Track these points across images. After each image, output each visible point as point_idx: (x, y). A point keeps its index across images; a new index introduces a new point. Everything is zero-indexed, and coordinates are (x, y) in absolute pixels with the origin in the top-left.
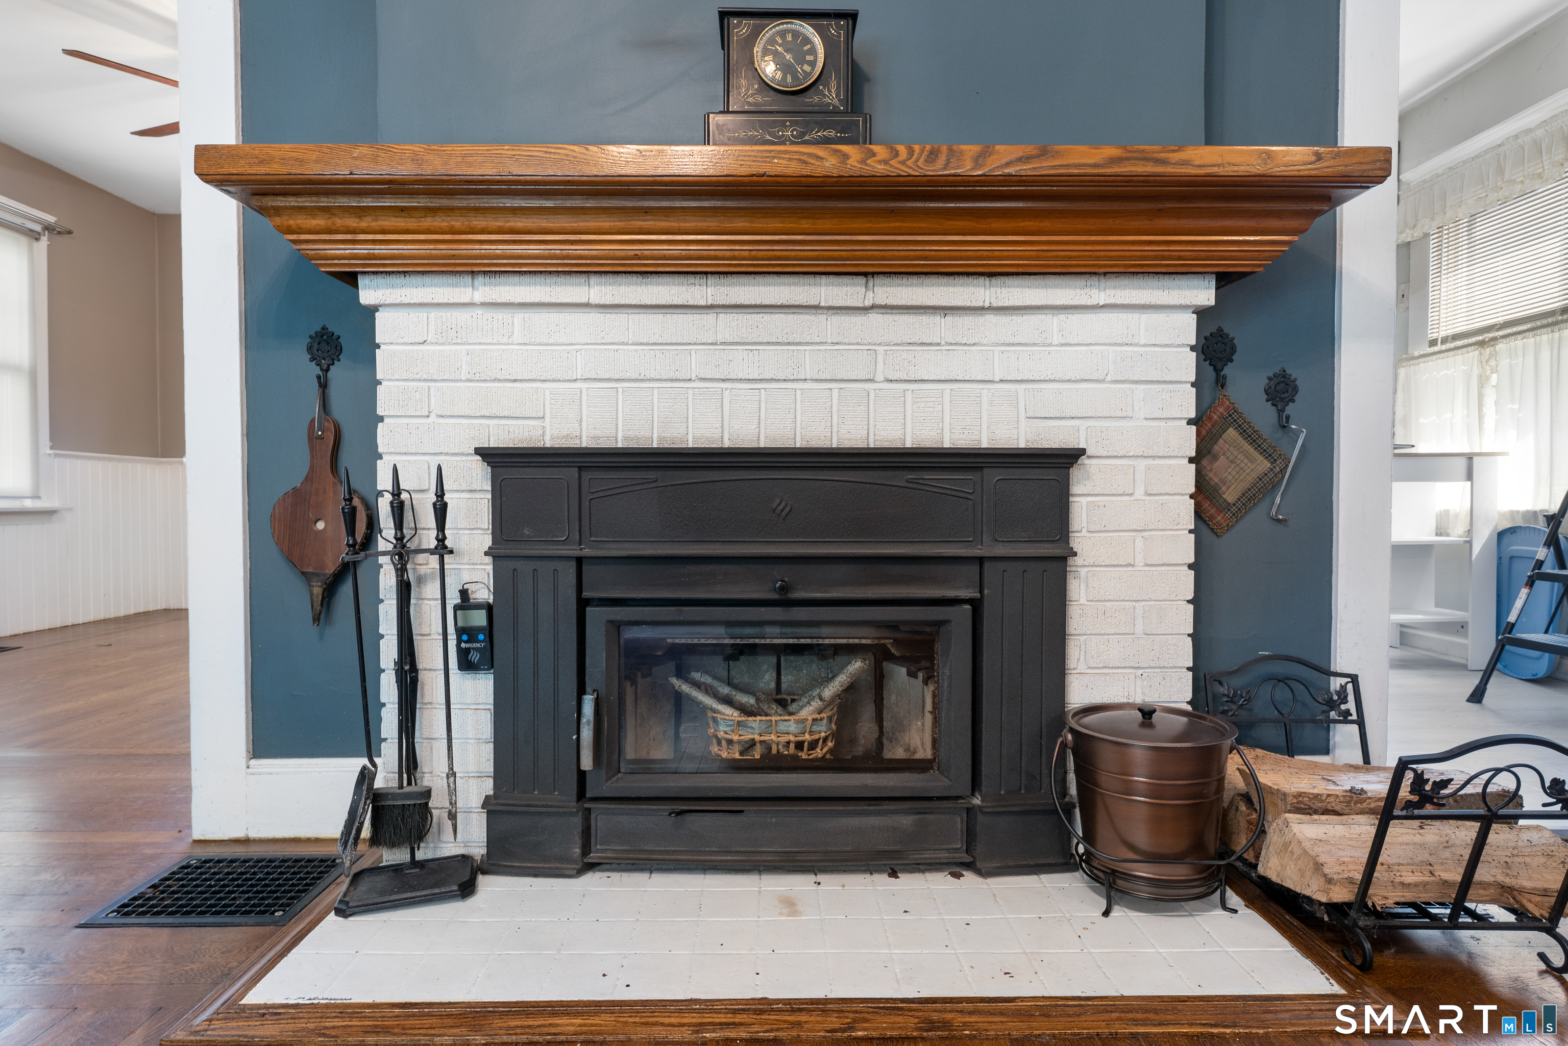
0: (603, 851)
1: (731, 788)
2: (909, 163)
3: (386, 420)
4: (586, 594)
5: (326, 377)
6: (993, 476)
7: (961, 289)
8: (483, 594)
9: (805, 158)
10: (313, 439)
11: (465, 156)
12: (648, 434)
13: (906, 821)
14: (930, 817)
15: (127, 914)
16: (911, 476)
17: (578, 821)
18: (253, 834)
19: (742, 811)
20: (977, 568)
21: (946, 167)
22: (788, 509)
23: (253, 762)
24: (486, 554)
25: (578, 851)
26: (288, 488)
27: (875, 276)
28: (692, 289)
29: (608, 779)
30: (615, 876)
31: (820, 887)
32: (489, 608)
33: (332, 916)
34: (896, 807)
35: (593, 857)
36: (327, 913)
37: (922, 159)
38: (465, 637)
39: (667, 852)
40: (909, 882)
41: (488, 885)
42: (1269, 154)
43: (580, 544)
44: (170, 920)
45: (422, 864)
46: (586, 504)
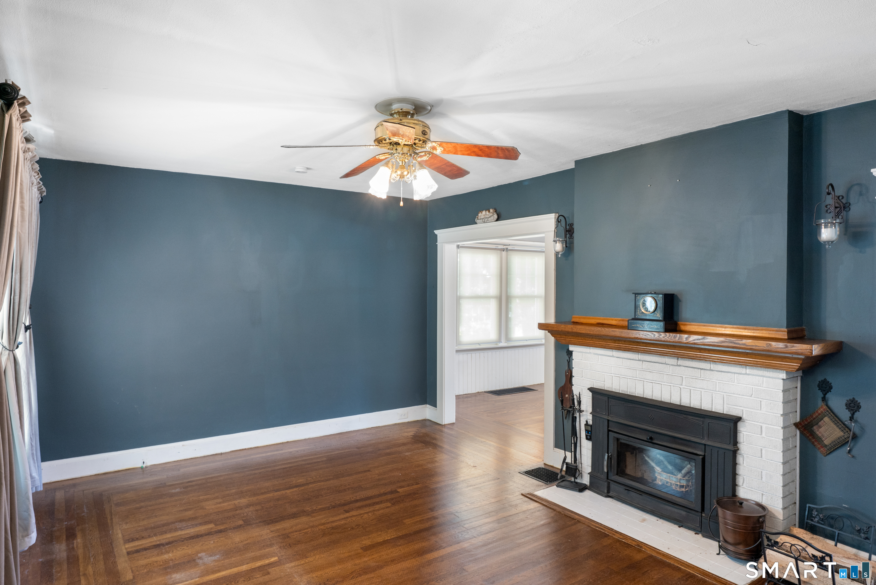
0: (612, 493)
1: (639, 488)
2: (669, 338)
3: (575, 377)
4: (609, 429)
5: (569, 359)
6: (708, 421)
7: (703, 364)
8: (590, 422)
9: (646, 335)
10: (566, 376)
11: (580, 329)
12: (627, 390)
13: (684, 513)
14: (690, 514)
15: (526, 473)
16: (685, 416)
17: (606, 484)
18: (554, 466)
19: (642, 495)
20: (704, 446)
21: (678, 340)
22: (653, 418)
23: (555, 448)
24: (590, 413)
25: (606, 491)
26: (561, 386)
27: (679, 359)
28: (635, 355)
29: (613, 476)
30: (614, 501)
31: (657, 521)
32: (591, 426)
33: (555, 486)
34: (681, 508)
35: (610, 494)
36: (554, 485)
37: (673, 337)
38: (587, 432)
39: (625, 499)
40: (683, 530)
41: (587, 493)
42: (770, 344)
43: (608, 416)
44: (545, 482)
45: (577, 483)
46: (610, 406)
